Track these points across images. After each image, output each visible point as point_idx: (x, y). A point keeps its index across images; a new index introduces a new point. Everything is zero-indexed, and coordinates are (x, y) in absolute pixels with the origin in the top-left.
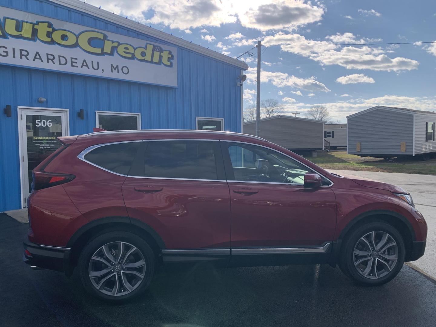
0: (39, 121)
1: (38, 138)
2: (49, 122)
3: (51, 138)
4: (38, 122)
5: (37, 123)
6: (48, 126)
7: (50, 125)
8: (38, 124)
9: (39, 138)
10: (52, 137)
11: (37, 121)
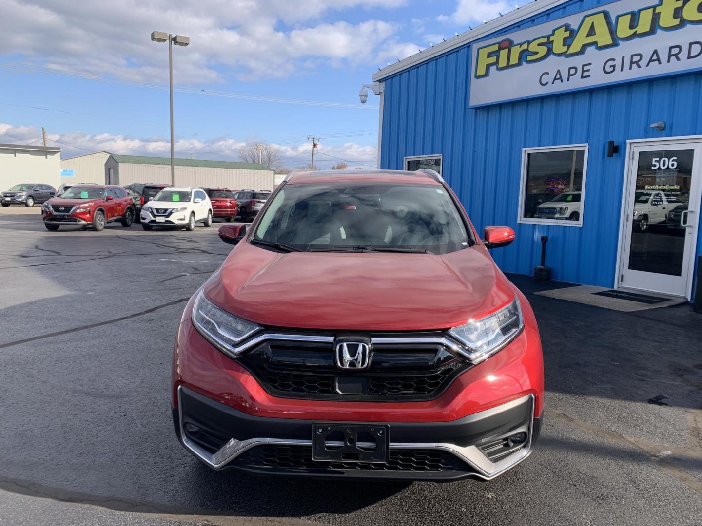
0: (658, 159)
1: (652, 187)
2: (673, 161)
3: (671, 187)
4: (656, 161)
5: (654, 163)
6: (671, 167)
7: (673, 165)
8: (655, 166)
9: (654, 186)
10: (673, 185)
11: (654, 160)
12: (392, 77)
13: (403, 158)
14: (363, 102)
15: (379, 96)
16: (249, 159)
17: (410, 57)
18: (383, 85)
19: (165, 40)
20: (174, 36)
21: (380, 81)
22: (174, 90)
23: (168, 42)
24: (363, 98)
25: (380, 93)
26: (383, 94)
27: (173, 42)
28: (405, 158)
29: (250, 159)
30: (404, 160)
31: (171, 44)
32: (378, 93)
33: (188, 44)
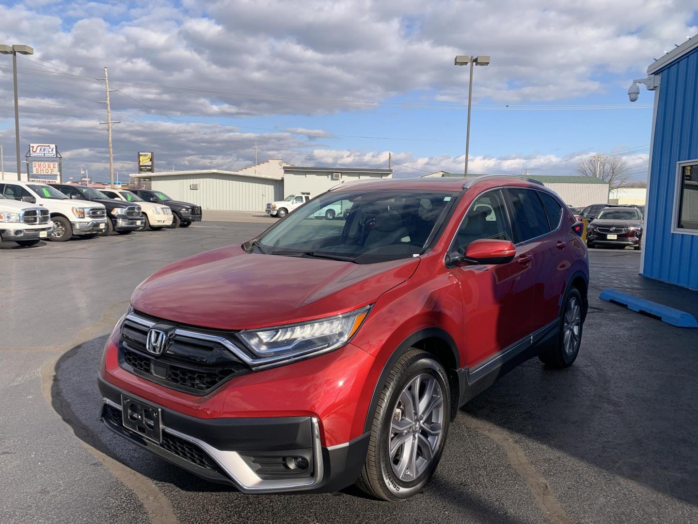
12: (669, 66)
13: (676, 163)
14: (633, 100)
15: (654, 91)
16: (588, 172)
17: (690, 39)
18: (658, 78)
19: (467, 63)
20: (475, 57)
21: (656, 73)
22: (472, 108)
23: (469, 64)
24: (633, 96)
25: (655, 87)
26: (658, 89)
27: (474, 63)
28: (678, 162)
29: (590, 171)
30: (677, 165)
31: (472, 65)
32: (652, 88)
33: (488, 63)
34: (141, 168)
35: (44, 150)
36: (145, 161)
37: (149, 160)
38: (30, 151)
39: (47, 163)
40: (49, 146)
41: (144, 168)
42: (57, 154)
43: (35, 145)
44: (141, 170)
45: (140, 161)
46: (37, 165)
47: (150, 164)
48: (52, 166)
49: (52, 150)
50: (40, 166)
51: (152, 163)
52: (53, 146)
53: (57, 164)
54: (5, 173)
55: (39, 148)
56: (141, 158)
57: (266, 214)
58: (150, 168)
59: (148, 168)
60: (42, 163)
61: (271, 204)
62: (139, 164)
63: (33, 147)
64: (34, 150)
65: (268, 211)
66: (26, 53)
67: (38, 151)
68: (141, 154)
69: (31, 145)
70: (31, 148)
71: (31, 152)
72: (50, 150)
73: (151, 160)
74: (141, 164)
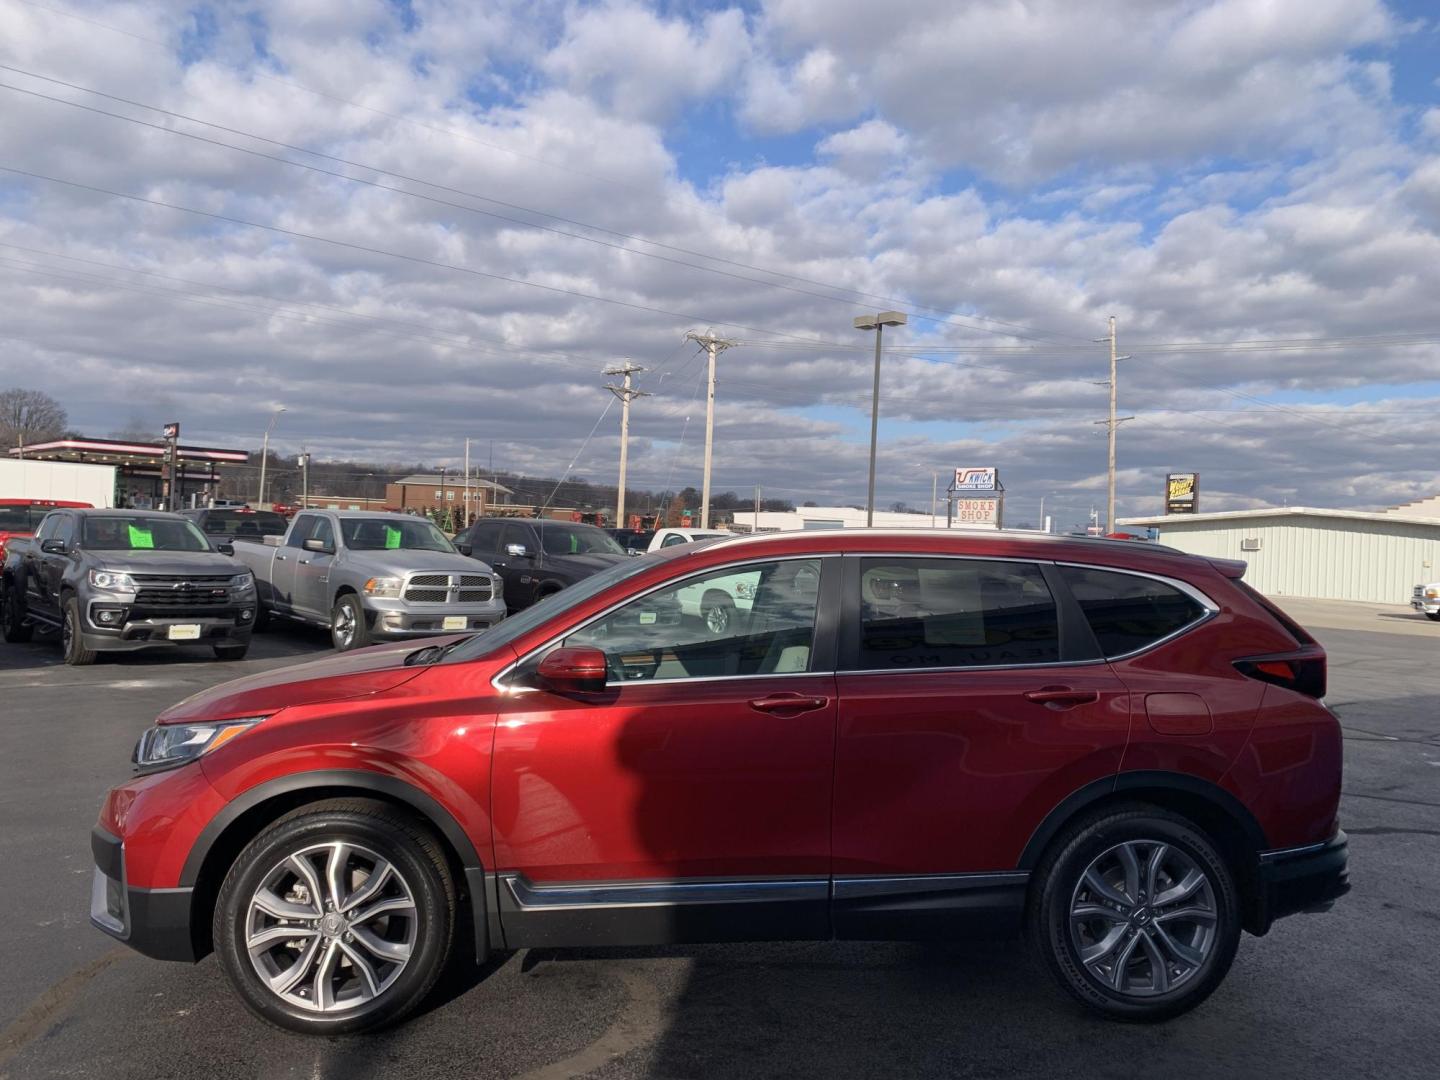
34: (1172, 505)
35: (977, 477)
36: (1180, 492)
37: (1189, 489)
38: (954, 481)
39: (979, 502)
40: (985, 471)
41: (1177, 505)
42: (996, 485)
43: (963, 471)
44: (1170, 510)
45: (1170, 493)
46: (964, 504)
47: (1190, 496)
48: (987, 506)
49: (990, 478)
50: (968, 507)
51: (1195, 496)
52: (991, 471)
53: (995, 501)
54: (936, 518)
55: (970, 474)
56: (1173, 486)
57: (1413, 611)
58: (1190, 505)
59: (1185, 505)
60: (972, 501)
61: (1424, 587)
62: (1168, 496)
63: (960, 474)
64: (961, 479)
65: (1416, 605)
66: (894, 324)
67: (967, 481)
68: (1172, 477)
69: (959, 470)
70: (957, 476)
71: (957, 483)
72: (986, 478)
73: (1192, 489)
74: (1172, 498)
